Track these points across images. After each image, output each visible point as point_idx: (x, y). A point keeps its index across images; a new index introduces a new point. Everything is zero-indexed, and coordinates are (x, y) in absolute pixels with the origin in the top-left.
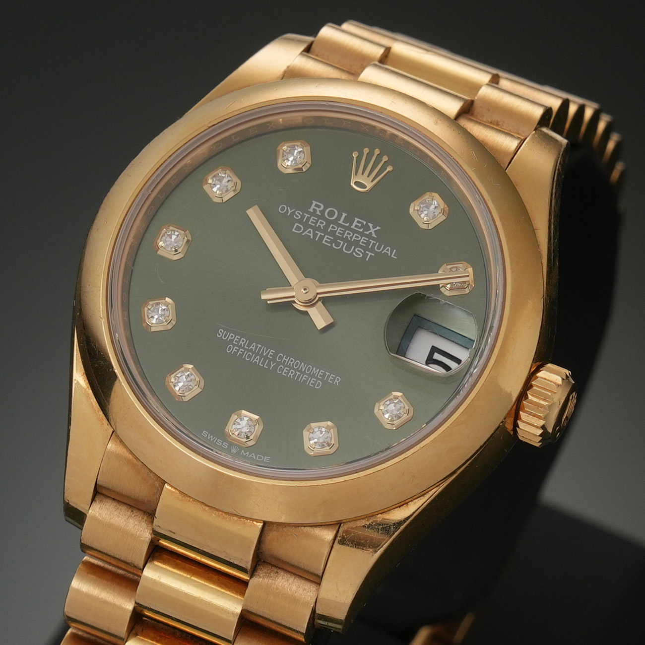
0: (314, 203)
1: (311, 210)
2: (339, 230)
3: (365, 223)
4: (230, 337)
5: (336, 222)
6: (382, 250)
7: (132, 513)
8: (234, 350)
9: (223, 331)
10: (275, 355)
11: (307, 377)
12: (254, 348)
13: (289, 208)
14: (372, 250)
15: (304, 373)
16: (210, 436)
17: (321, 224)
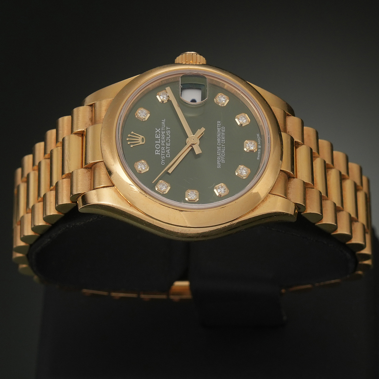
0: (156, 154)
1: (159, 154)
2: (163, 142)
3: (156, 134)
4: (219, 163)
5: (160, 144)
6: (164, 125)
8: (223, 160)
9: (218, 167)
10: (219, 146)
12: (219, 154)
14: (165, 128)
15: (221, 134)
16: (258, 157)
17: (163, 148)
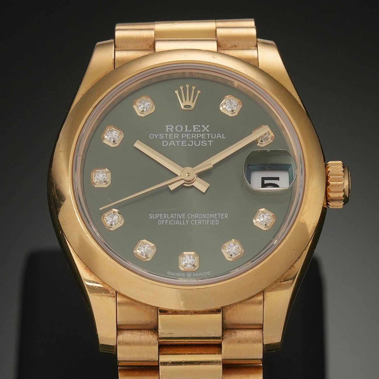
0: (167, 126)
1: (167, 131)
2: (187, 136)
3: (199, 126)
4: (157, 216)
5: (184, 132)
6: (216, 137)
7: (141, 333)
8: (163, 222)
9: (152, 215)
10: (186, 216)
11: (209, 220)
12: (173, 217)
13: (155, 134)
14: (211, 139)
15: (206, 219)
16: (172, 273)
